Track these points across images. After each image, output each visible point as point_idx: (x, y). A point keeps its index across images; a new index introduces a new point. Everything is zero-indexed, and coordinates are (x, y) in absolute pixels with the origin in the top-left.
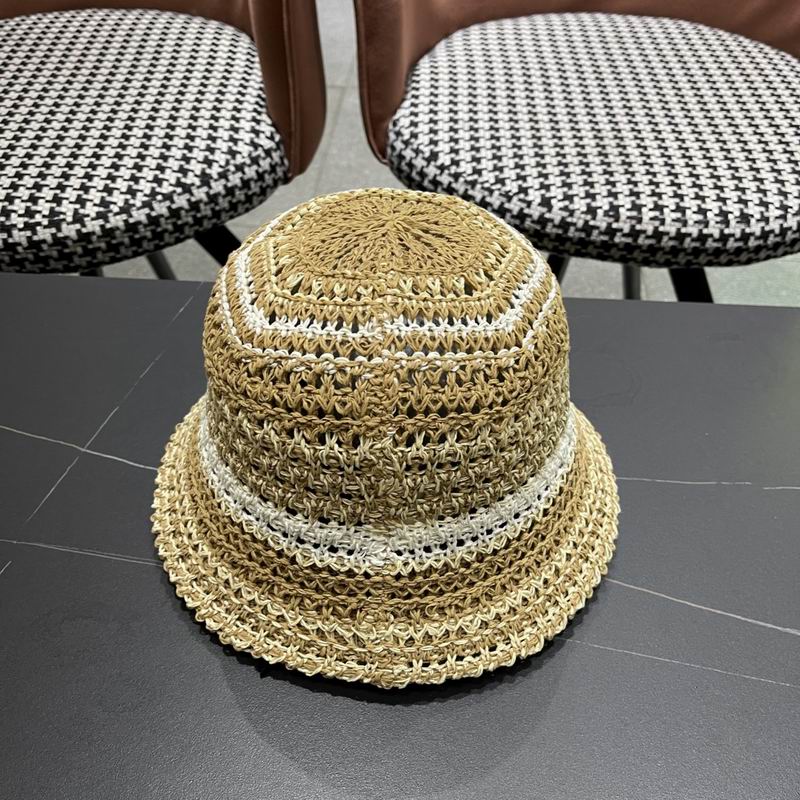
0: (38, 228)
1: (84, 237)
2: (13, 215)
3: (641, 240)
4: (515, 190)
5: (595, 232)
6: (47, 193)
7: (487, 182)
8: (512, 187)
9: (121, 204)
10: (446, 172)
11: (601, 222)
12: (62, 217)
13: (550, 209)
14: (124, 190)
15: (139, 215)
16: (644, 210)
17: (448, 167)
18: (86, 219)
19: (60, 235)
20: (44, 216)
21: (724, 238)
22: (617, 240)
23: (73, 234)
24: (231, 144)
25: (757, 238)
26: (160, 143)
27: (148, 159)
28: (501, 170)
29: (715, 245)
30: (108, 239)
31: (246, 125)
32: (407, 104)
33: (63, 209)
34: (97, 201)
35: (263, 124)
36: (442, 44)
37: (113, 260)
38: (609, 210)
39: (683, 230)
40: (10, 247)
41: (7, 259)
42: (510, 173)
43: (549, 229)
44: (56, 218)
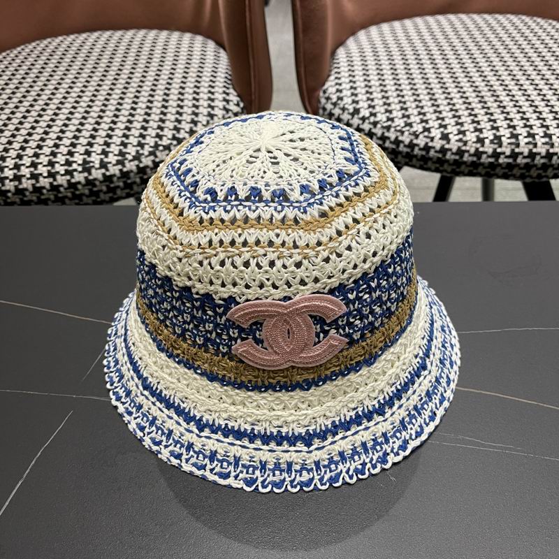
1: (108, 179)
2: (57, 165)
3: (520, 160)
4: (421, 130)
5: (484, 156)
6: (81, 149)
7: (398, 126)
8: (418, 128)
9: (134, 154)
10: (367, 121)
11: (489, 148)
12: (92, 164)
13: (448, 141)
14: (135, 144)
15: (147, 161)
16: (520, 137)
17: (368, 118)
18: (109, 165)
19: (91, 178)
20: (79, 165)
22: (501, 161)
23: (100, 177)
26: (158, 112)
27: (151, 122)
28: (408, 117)
30: (125, 179)
31: (219, 96)
32: (332, 78)
33: (92, 159)
34: (117, 152)
35: (231, 95)
36: (351, 39)
38: (493, 140)
39: (551, 151)
40: (54, 188)
41: (52, 197)
42: (415, 119)
43: (449, 156)
44: (88, 166)
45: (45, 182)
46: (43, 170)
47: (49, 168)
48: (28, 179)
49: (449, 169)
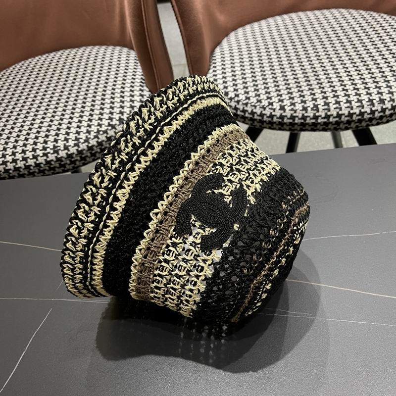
0: (49, 155)
1: (70, 156)
2: (38, 151)
3: (331, 119)
4: (267, 104)
5: (308, 119)
6: (51, 138)
7: (253, 102)
9: (84, 138)
10: (233, 100)
11: (310, 113)
12: (59, 148)
13: (285, 111)
14: (85, 131)
15: (93, 142)
16: (331, 105)
17: (234, 98)
18: (69, 147)
19: (59, 156)
20: (51, 149)
21: (373, 112)
22: (319, 121)
23: (65, 155)
24: (131, 103)
25: (390, 110)
26: (99, 108)
27: (94, 116)
28: (259, 96)
29: (369, 116)
30: (80, 155)
31: (137, 93)
32: (211, 71)
33: (59, 145)
34: (74, 139)
35: (145, 91)
36: (225, 39)
37: (84, 164)
38: (314, 107)
39: (352, 112)
40: (38, 165)
41: (37, 170)
42: (263, 97)
43: (286, 120)
44: (56, 149)
45: (31, 162)
46: (29, 154)
47: (33, 153)
48: (21, 161)
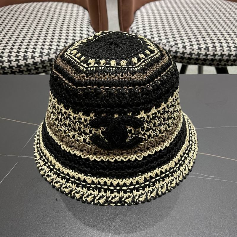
1: (35, 64)
2: (12, 57)
3: (217, 57)
4: (174, 44)
5: (201, 55)
6: (23, 50)
7: (164, 42)
8: (172, 43)
9: (47, 53)
11: (203, 52)
12: (28, 57)
13: (186, 49)
14: (47, 48)
15: (53, 56)
16: (217, 47)
18: (36, 58)
19: (27, 63)
20: (22, 57)
22: (208, 58)
24: (81, 35)
26: (58, 35)
27: (55, 39)
28: (168, 39)
30: (42, 64)
31: (85, 29)
32: (134, 23)
33: (28, 55)
34: (39, 52)
35: (90, 29)
36: (143, 7)
38: (206, 48)
39: (230, 53)
40: (11, 67)
41: (10, 71)
42: (171, 40)
43: (186, 56)
44: (26, 57)
45: (6, 65)
46: (5, 59)
47: (8, 58)
49: (186, 61)
